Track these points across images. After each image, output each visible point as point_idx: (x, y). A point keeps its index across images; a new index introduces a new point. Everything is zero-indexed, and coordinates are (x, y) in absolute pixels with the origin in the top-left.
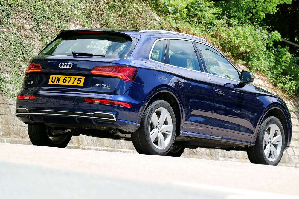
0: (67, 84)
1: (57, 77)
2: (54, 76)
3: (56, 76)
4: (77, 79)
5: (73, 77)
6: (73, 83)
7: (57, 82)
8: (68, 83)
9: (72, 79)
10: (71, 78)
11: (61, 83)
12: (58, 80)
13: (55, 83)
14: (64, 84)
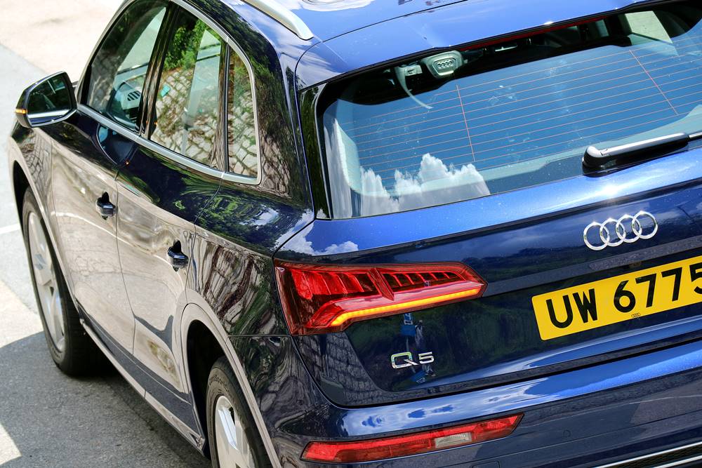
0: (641, 310)
1: (576, 296)
2: (557, 297)
3: (569, 291)
4: (686, 274)
5: (658, 270)
6: (675, 297)
7: (585, 320)
8: (649, 303)
9: (659, 278)
10: (654, 276)
11: (608, 314)
12: (589, 308)
13: (578, 325)
14: (627, 316)
